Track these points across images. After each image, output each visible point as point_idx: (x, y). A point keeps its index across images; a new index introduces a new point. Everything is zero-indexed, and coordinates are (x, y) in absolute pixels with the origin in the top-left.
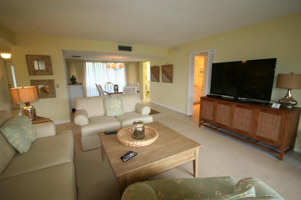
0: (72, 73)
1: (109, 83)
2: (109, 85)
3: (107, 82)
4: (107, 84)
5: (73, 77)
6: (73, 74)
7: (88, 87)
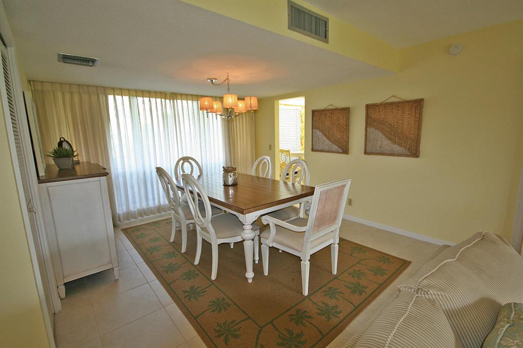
0: (57, 131)
1: (186, 159)
2: (186, 164)
3: (180, 157)
4: (182, 161)
5: (60, 144)
6: (60, 134)
7: (117, 176)
